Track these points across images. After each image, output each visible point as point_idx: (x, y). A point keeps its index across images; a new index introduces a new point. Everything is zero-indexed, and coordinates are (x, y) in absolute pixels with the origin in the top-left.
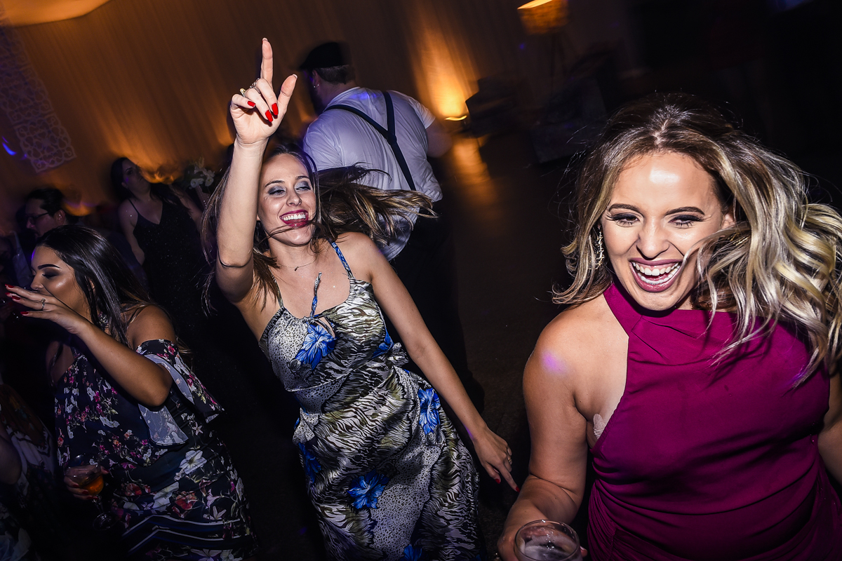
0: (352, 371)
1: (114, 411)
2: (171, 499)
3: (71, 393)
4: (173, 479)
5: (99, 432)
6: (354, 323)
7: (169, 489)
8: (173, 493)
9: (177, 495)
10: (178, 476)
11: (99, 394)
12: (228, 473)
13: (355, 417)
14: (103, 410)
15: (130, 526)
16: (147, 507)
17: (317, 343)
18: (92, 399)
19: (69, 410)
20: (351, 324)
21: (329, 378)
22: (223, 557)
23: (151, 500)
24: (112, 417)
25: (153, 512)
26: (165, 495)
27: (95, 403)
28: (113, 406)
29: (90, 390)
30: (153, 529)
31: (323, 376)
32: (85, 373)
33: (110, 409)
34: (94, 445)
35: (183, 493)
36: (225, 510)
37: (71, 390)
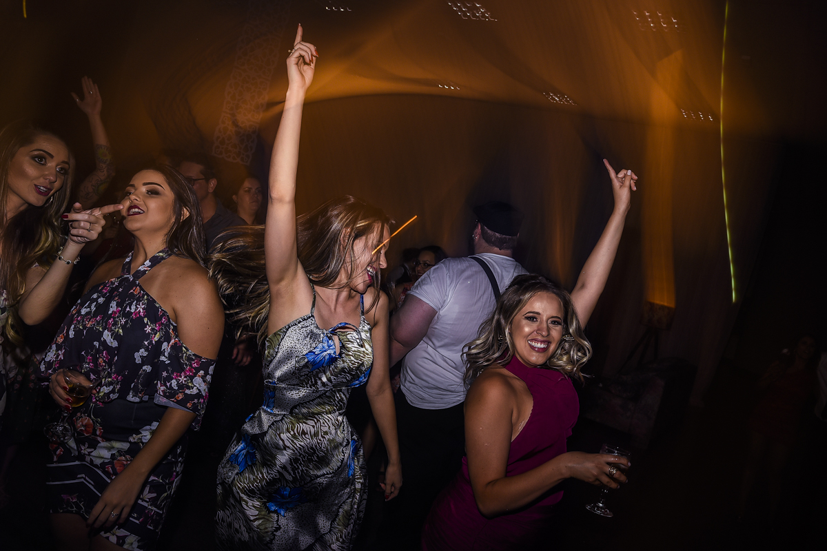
0: (332, 389)
1: (121, 331)
2: (113, 455)
3: (96, 300)
4: (128, 438)
5: (95, 343)
6: (356, 349)
7: (118, 445)
8: (118, 452)
9: (121, 456)
10: (134, 438)
11: (120, 312)
12: (176, 463)
13: (313, 427)
14: (113, 325)
15: (58, 462)
16: (85, 450)
17: (325, 353)
18: (110, 312)
19: (83, 311)
20: (353, 349)
21: (314, 386)
22: (128, 540)
23: (94, 445)
24: (116, 336)
25: (88, 459)
26: (109, 449)
27: (110, 316)
28: (123, 327)
29: (114, 304)
30: (79, 476)
31: (312, 382)
32: (121, 290)
33: (119, 328)
34: (83, 353)
35: (128, 456)
36: (156, 495)
37: (99, 297)
